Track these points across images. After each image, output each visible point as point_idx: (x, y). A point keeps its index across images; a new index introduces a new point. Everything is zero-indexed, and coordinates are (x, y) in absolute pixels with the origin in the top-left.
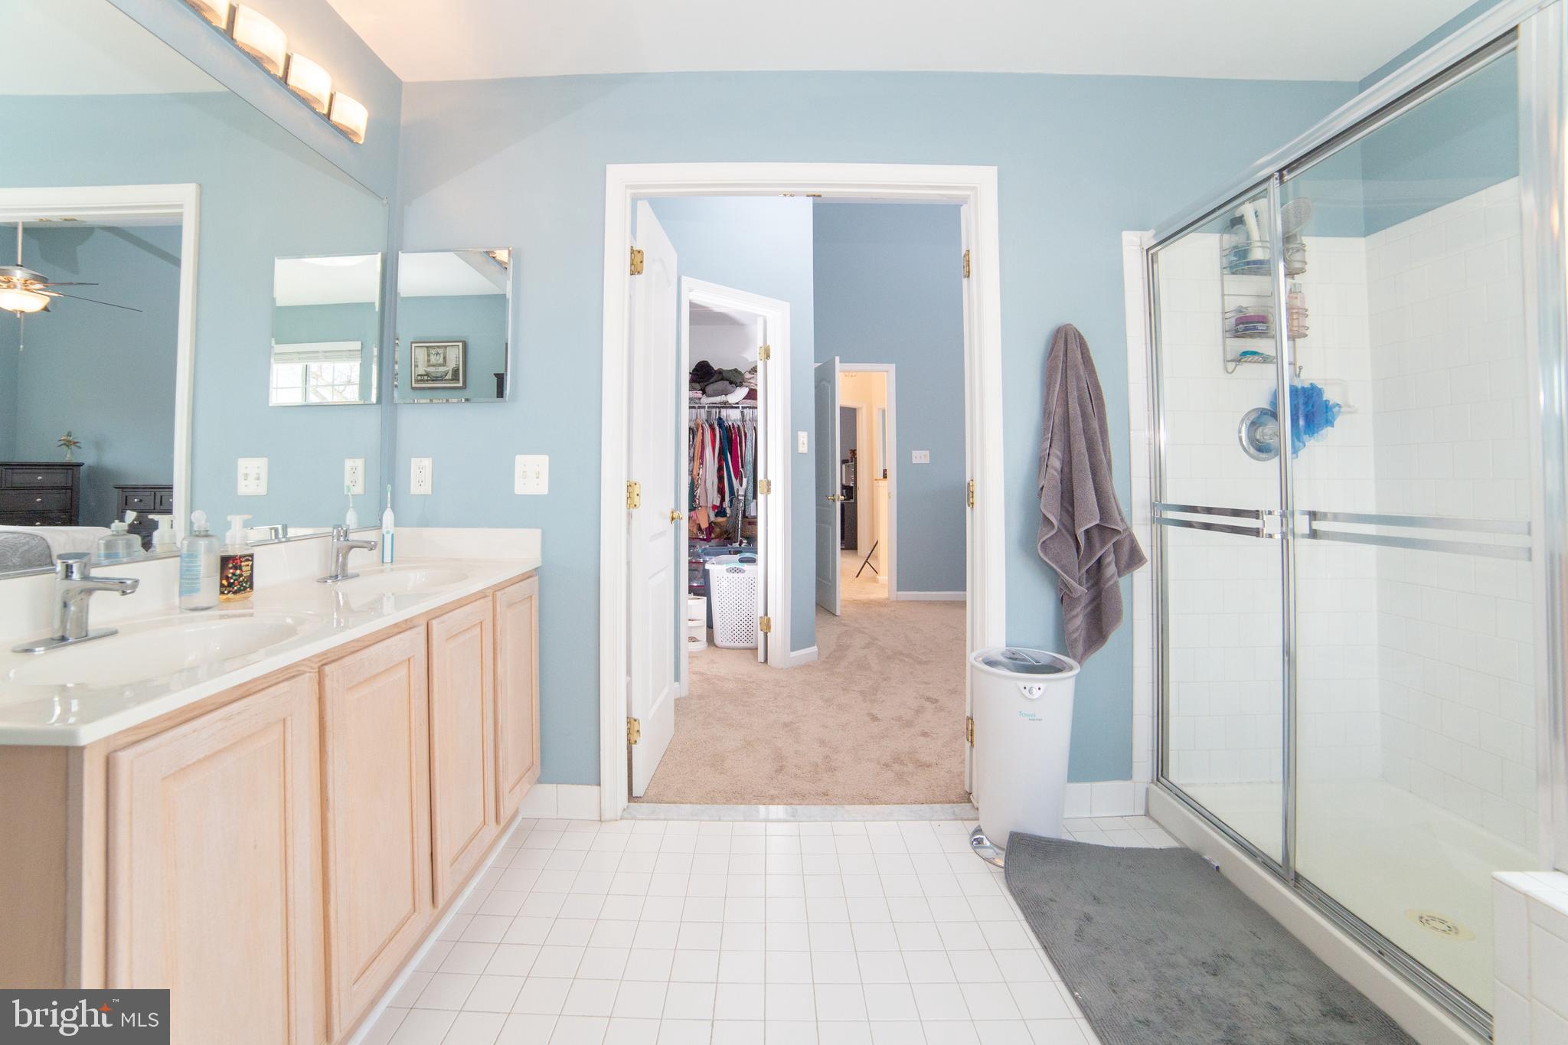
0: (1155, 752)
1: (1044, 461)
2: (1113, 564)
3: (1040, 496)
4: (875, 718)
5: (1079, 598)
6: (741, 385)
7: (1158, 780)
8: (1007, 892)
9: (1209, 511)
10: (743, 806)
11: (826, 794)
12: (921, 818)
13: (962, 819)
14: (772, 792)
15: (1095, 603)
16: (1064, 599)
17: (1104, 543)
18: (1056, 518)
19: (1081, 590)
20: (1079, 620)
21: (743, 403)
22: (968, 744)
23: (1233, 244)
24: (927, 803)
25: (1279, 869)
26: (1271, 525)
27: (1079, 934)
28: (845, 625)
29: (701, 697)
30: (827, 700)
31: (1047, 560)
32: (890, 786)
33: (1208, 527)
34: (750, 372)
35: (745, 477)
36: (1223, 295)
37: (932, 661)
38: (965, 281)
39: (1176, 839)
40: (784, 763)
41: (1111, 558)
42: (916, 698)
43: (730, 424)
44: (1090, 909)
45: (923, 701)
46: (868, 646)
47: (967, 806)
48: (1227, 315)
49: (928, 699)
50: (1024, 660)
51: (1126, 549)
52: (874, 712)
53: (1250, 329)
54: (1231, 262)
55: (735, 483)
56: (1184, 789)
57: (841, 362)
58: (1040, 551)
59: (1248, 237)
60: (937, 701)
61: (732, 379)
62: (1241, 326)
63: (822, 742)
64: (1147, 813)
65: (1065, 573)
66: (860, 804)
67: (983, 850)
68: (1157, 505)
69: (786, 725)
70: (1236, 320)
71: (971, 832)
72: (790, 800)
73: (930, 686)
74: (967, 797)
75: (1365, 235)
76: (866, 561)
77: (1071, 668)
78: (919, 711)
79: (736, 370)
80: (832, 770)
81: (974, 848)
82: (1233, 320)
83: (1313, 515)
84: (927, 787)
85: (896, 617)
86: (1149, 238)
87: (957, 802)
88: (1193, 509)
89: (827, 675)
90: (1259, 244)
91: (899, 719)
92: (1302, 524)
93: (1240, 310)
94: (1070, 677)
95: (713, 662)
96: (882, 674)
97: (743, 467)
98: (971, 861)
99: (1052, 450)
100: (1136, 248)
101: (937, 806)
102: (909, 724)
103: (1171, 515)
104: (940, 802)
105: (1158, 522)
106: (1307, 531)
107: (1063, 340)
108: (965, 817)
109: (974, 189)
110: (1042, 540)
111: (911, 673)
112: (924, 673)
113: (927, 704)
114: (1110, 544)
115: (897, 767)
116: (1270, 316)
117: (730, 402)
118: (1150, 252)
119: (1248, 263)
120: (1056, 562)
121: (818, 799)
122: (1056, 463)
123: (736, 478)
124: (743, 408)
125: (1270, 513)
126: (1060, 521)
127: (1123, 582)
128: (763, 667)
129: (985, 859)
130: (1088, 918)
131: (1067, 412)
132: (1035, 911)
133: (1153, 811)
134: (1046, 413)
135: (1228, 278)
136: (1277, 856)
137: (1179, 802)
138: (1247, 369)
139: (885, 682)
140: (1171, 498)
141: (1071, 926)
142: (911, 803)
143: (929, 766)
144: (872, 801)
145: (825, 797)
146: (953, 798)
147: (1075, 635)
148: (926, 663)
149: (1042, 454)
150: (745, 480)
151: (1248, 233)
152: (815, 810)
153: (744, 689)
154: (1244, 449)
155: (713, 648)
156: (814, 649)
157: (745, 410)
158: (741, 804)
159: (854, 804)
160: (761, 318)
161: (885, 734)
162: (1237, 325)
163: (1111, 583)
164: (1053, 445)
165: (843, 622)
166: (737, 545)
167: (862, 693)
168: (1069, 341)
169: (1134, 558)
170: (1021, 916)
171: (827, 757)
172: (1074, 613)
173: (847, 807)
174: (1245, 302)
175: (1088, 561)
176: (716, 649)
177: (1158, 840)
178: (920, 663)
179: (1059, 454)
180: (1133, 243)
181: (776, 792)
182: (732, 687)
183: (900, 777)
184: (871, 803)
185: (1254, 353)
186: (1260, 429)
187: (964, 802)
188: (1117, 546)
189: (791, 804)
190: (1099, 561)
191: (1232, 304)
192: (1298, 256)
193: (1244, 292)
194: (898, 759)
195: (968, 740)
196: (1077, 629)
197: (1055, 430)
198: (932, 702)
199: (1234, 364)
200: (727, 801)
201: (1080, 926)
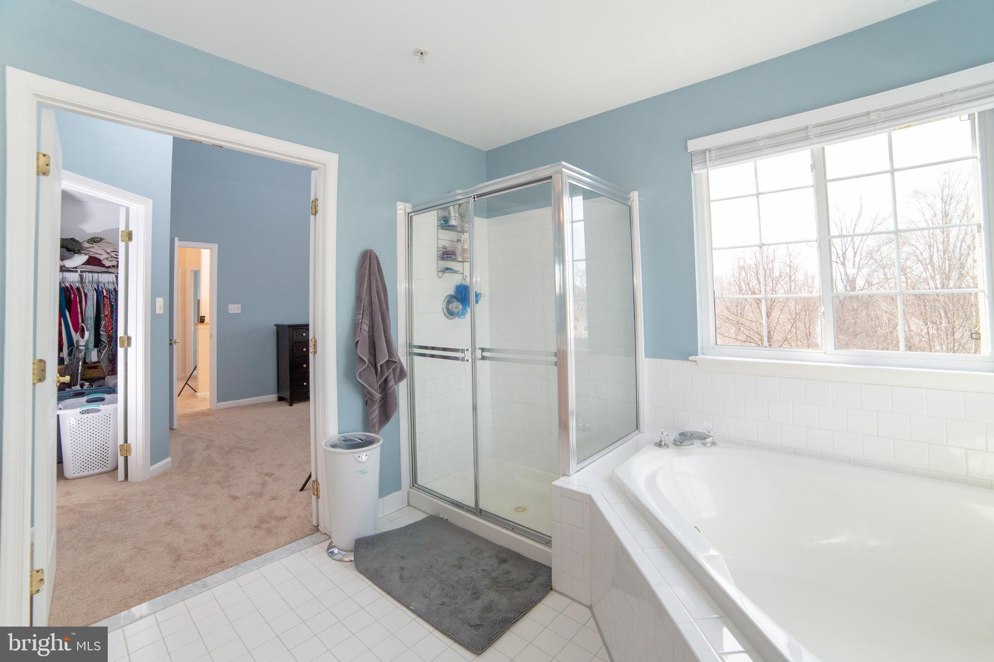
0: (411, 472)
1: (358, 327)
2: (393, 380)
3: (357, 346)
4: (235, 498)
5: (376, 401)
6: (79, 252)
7: (413, 486)
8: (358, 574)
9: (433, 348)
10: (158, 598)
11: (222, 562)
12: (294, 552)
13: (318, 543)
14: (179, 577)
15: (383, 401)
16: (368, 401)
17: (388, 368)
18: (367, 358)
19: (378, 396)
20: (376, 412)
21: (82, 268)
22: (314, 497)
23: (443, 216)
24: (293, 542)
25: (473, 510)
26: (468, 355)
27: (401, 578)
28: (183, 435)
29: (71, 528)
30: (194, 495)
31: (361, 382)
32: (265, 539)
33: (433, 356)
34: (88, 242)
35: (87, 331)
36: (438, 239)
37: (259, 448)
38: (312, 217)
39: (424, 512)
40: (179, 552)
41: (391, 376)
42: (258, 476)
43: (68, 285)
44: (403, 563)
45: (263, 476)
46: (208, 447)
47: (318, 534)
48: (439, 249)
49: (266, 474)
50: (351, 440)
51: (398, 371)
52: (233, 493)
53: (449, 258)
54: (442, 224)
55: (75, 336)
56: (425, 486)
57: (179, 240)
58: (358, 377)
59: (449, 213)
60: (272, 474)
61: (70, 247)
62: (445, 255)
63: (203, 527)
64: (409, 505)
65: (370, 387)
66: (250, 559)
67: (336, 556)
68: (410, 345)
69: (167, 524)
70: (443, 252)
71: (326, 549)
72: (198, 577)
73: (264, 465)
74: (317, 529)
75: (487, 218)
76: (186, 383)
77: (378, 441)
78: (264, 484)
79: (73, 239)
80: (220, 544)
81: (331, 557)
82: (442, 252)
83: (483, 350)
84: (289, 531)
85: (221, 422)
86: (409, 207)
87: (311, 534)
88: (426, 348)
89: (186, 476)
90: (454, 218)
91: (252, 493)
92: (479, 354)
93: (444, 247)
94: (378, 446)
95: (68, 493)
96: (228, 465)
97: (83, 322)
98: (331, 567)
99: (363, 320)
100: (402, 212)
101: (301, 541)
102: (260, 495)
103: (416, 351)
104: (301, 538)
105: (411, 354)
106: (481, 357)
107: (368, 259)
108: (320, 541)
109: (324, 165)
110: (359, 372)
111: (248, 460)
112: (256, 458)
113: (267, 478)
114: (391, 370)
115: (264, 526)
116: (456, 251)
117: (67, 266)
118: (410, 215)
119: (449, 226)
120: (366, 382)
121: (218, 567)
122: (366, 327)
123: (76, 331)
124: (82, 272)
125: (468, 350)
126: (369, 361)
127: (396, 387)
128: (125, 484)
129: (339, 561)
130: (403, 568)
131: (371, 298)
132: (376, 577)
133: (412, 503)
134: (359, 299)
135: (440, 231)
136: (473, 505)
137: (425, 494)
138: (447, 275)
139: (232, 471)
140: (416, 342)
141: (396, 576)
142: (284, 545)
143: (285, 518)
144: (257, 554)
145: (223, 564)
146: (308, 532)
147: (375, 421)
148: (254, 450)
149: (357, 322)
150: (87, 334)
151: (449, 211)
152: (220, 575)
153: (115, 507)
154: (445, 314)
155: (63, 482)
156: (169, 459)
157: (84, 274)
158: (156, 597)
159: (246, 560)
160: (124, 208)
161: (247, 506)
162: (443, 255)
163: (392, 389)
164: (364, 317)
165: (181, 433)
166: (78, 387)
167: (218, 483)
168: (372, 259)
169: (402, 375)
170: (370, 583)
171: (211, 536)
172: (374, 408)
173: (242, 564)
174: (447, 244)
175: (380, 381)
176: (68, 481)
177: (419, 516)
178: (251, 451)
179: (367, 322)
180: (402, 209)
181: (183, 576)
182: (101, 509)
183: (269, 531)
184: (257, 556)
185: (451, 269)
186: (451, 304)
187: (315, 533)
188: (394, 370)
189: (199, 579)
190: (386, 379)
191: (442, 243)
192: (467, 225)
193: (446, 238)
194: (263, 521)
195: (314, 494)
196: (376, 417)
197: (365, 309)
198: (270, 476)
199: (442, 273)
200: (141, 600)
201: (401, 574)
